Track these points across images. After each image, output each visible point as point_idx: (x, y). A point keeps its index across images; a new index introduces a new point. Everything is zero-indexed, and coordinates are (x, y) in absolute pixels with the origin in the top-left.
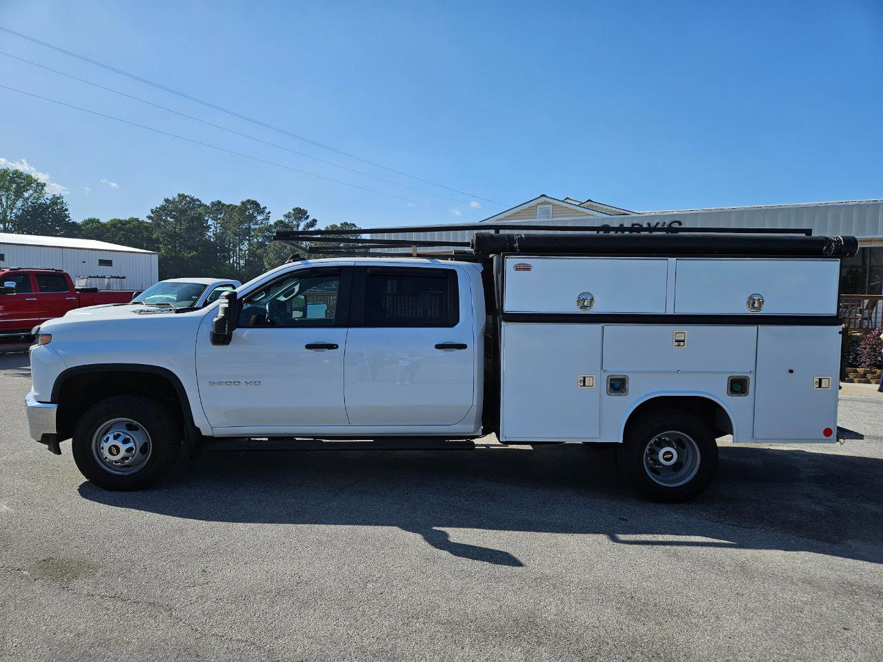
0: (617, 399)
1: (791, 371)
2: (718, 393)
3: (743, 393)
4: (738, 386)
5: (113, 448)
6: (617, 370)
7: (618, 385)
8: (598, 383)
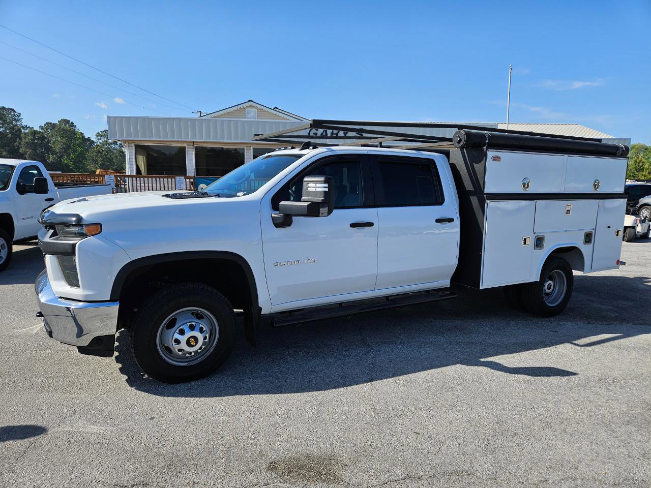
0: (539, 251)
1: (609, 227)
2: (579, 243)
3: (589, 242)
4: (588, 238)
5: (192, 340)
6: (539, 232)
7: (539, 242)
8: (531, 242)
